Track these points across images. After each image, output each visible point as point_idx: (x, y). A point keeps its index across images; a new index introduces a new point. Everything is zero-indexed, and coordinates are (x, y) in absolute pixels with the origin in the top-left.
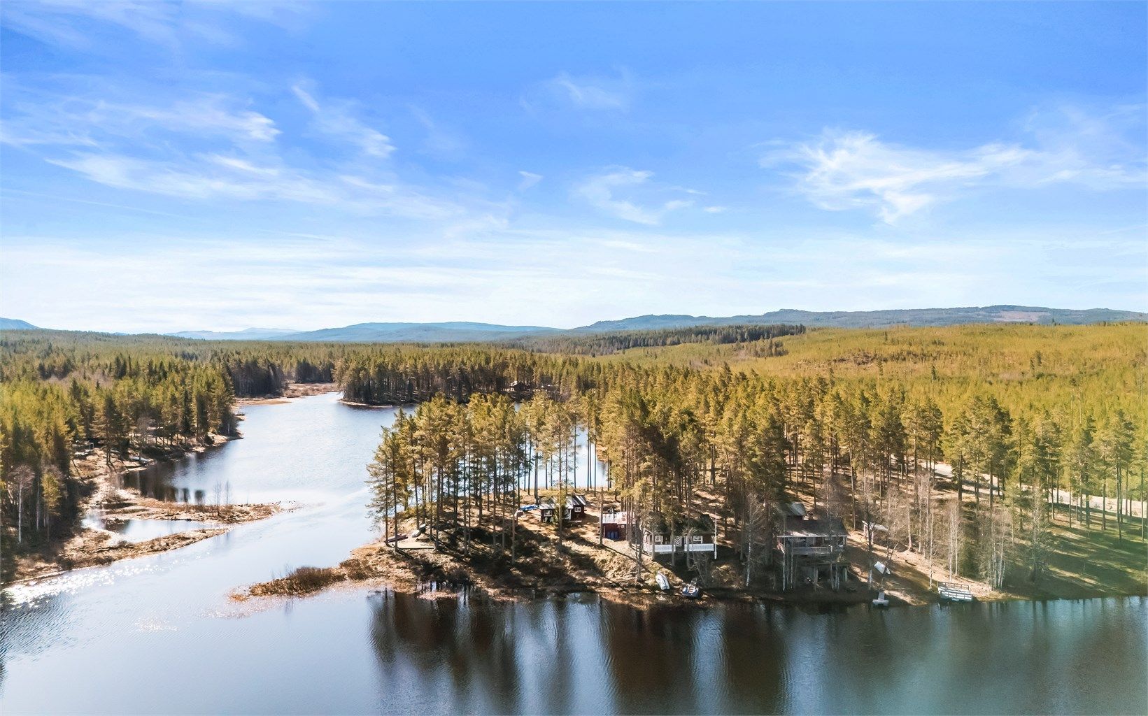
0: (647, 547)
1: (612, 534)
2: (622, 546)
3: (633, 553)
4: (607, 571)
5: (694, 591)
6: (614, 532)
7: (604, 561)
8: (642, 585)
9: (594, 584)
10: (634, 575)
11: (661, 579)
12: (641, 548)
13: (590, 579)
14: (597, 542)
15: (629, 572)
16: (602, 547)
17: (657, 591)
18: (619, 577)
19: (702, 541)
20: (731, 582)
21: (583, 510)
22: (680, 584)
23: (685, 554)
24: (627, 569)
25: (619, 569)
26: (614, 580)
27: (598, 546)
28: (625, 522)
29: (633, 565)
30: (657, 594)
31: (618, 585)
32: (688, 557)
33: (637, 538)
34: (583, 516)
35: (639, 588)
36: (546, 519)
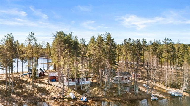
0: (66, 83)
1: (53, 80)
2: (56, 84)
3: (61, 86)
4: (50, 93)
5: (85, 99)
6: (54, 79)
7: (49, 89)
8: (64, 98)
9: (45, 98)
10: (61, 94)
11: (72, 95)
12: (64, 84)
13: (44, 96)
14: (48, 83)
15: (59, 93)
16: (49, 84)
17: (70, 100)
18: (55, 95)
19: (86, 80)
20: (98, 94)
21: (44, 73)
22: (79, 96)
23: (80, 85)
24: (58, 92)
25: (55, 92)
26: (53, 96)
27: (48, 84)
28: (58, 76)
29: (60, 90)
30: (70, 101)
31: (55, 98)
32: (82, 86)
33: (62, 81)
34: (44, 75)
35: (63, 99)
36: (30, 77)
